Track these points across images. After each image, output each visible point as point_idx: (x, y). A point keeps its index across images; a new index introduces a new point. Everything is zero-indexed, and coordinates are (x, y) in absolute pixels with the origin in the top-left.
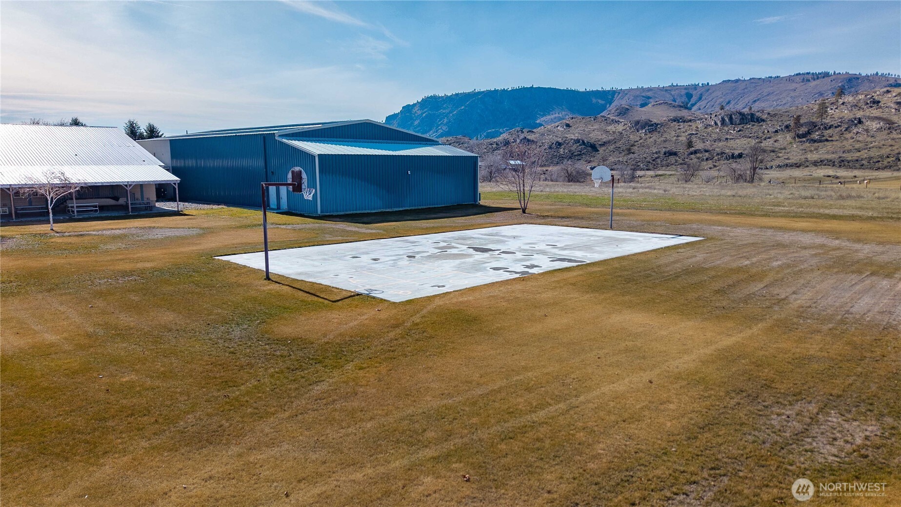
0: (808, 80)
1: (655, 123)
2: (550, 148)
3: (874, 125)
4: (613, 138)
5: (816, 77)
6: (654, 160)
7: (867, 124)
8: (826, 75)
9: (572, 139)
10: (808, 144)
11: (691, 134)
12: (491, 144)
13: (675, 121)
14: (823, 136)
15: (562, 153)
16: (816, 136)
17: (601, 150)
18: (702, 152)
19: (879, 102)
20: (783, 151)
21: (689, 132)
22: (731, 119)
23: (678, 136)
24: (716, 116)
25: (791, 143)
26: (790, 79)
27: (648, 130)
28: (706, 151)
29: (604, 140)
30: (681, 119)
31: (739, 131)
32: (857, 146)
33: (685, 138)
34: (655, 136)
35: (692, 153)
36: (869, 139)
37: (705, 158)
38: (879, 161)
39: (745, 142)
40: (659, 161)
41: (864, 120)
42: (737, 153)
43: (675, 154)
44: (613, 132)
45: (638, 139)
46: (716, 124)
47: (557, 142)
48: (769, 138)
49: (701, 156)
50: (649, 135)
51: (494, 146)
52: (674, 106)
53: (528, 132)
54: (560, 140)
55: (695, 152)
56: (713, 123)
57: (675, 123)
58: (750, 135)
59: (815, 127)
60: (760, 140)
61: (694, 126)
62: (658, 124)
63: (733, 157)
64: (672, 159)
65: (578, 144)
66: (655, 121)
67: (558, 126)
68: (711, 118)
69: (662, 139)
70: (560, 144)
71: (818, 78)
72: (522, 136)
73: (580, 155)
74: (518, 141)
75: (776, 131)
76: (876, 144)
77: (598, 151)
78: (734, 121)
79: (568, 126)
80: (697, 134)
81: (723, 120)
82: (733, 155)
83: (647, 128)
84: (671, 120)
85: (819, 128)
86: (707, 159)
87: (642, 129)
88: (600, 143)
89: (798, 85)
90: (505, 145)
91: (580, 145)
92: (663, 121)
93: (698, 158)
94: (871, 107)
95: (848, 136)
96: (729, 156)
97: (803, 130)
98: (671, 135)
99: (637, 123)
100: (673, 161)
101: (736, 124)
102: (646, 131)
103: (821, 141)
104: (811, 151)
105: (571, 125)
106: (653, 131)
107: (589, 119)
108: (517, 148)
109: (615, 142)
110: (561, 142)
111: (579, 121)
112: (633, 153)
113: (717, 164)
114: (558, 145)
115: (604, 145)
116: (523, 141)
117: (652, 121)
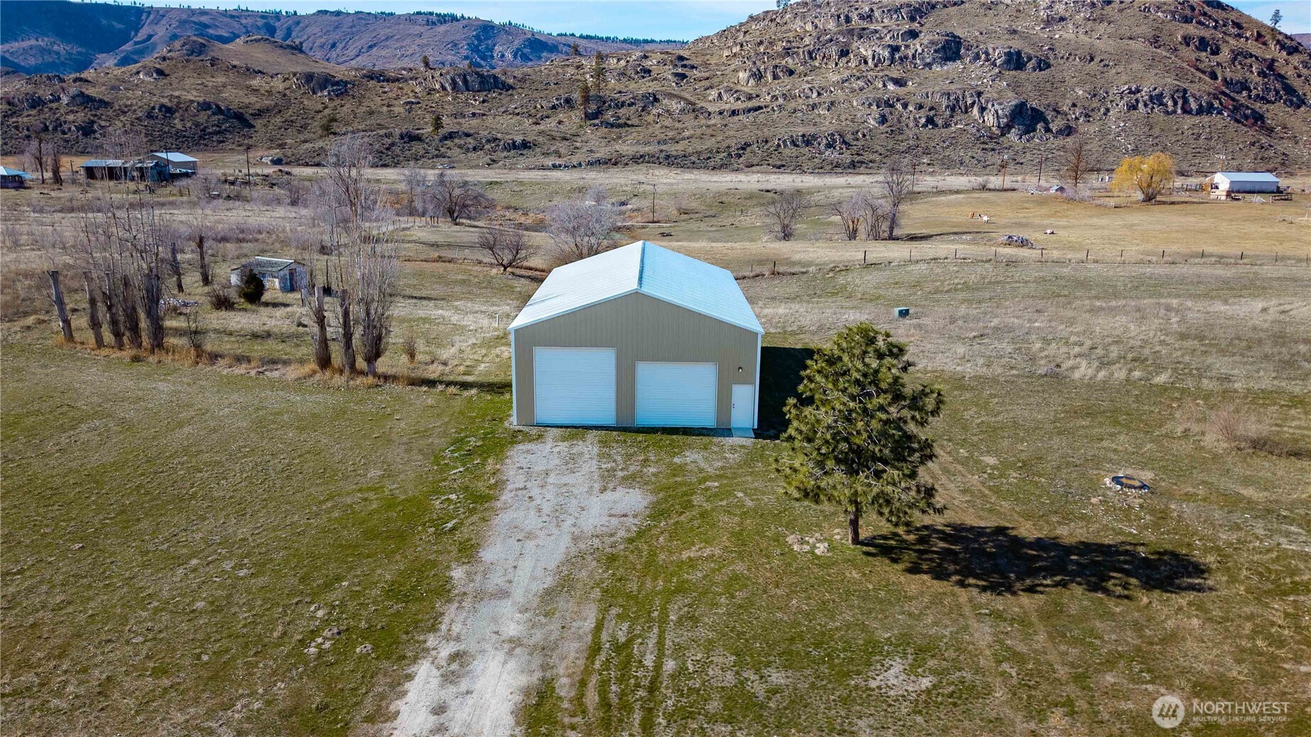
0: (434, 23)
1: (341, 81)
2: (150, 116)
3: (675, 106)
4: (273, 103)
5: (444, 19)
6: (388, 149)
7: (664, 102)
8: (454, 18)
9: (192, 101)
10: (604, 130)
11: (409, 103)
13: (372, 79)
14: (619, 118)
15: (179, 127)
16: (609, 116)
17: (259, 123)
18: (461, 137)
19: (649, 71)
20: (579, 140)
22: (465, 81)
24: (441, 75)
25: (581, 126)
26: (411, 19)
27: (333, 91)
28: (468, 135)
29: (257, 107)
30: (380, 75)
31: (484, 101)
32: (671, 134)
33: (402, 110)
34: (348, 107)
35: (445, 138)
36: (677, 125)
37: (471, 146)
38: (710, 158)
39: (513, 121)
40: (397, 150)
41: (658, 97)
42: (519, 139)
43: (416, 138)
44: (267, 92)
45: (320, 107)
46: (444, 88)
47: (162, 106)
48: (548, 117)
49: (463, 143)
50: (337, 102)
52: (281, 46)
53: (75, 80)
54: (165, 101)
56: (438, 86)
57: (374, 82)
58: (517, 111)
59: (604, 103)
60: (534, 120)
61: (407, 89)
62: (346, 83)
63: (514, 146)
64: (417, 147)
65: (209, 112)
66: (339, 77)
67: (138, 73)
68: (433, 77)
69: (364, 109)
70: (169, 110)
71: (445, 22)
72: (73, 90)
73: (219, 133)
74: (65, 100)
75: (554, 107)
76: (692, 132)
77: (254, 127)
78: (470, 84)
79: (160, 73)
80: (419, 103)
81: (454, 84)
82: (514, 142)
83: (330, 88)
84: (365, 76)
85: (610, 105)
86: (475, 149)
87: (322, 90)
88: (250, 111)
89: (422, 29)
90: (33, 107)
91: (214, 114)
92: (352, 78)
93: (460, 147)
94: (643, 77)
95: (650, 118)
96: (508, 144)
97: (593, 107)
99: (309, 77)
100: (422, 152)
101: (473, 91)
102: (329, 94)
103: (620, 126)
104: (614, 140)
105: (167, 72)
106: (342, 93)
107: (200, 64)
108: (67, 113)
109: (280, 111)
110: (169, 105)
111: (180, 65)
112: (335, 134)
113: (494, 158)
114: (166, 112)
115: (259, 115)
116: (79, 100)
117: (334, 77)
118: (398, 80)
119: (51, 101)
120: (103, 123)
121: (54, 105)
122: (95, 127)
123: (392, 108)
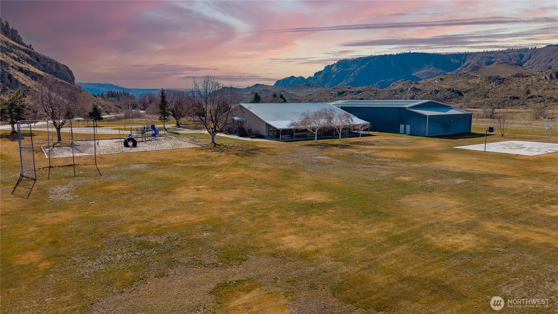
1: (503, 78)
2: (431, 94)
4: (473, 87)
6: (503, 102)
9: (445, 88)
11: (527, 85)
12: (392, 91)
13: (516, 76)
15: (439, 97)
18: (536, 97)
21: (526, 84)
23: (519, 86)
24: (546, 73)
27: (498, 82)
28: (540, 96)
29: (467, 89)
30: (521, 75)
33: (524, 88)
34: (502, 86)
35: (529, 98)
37: (539, 101)
40: (506, 102)
43: (518, 98)
44: (473, 84)
45: (490, 88)
46: (546, 78)
47: (436, 90)
49: (536, 99)
50: (498, 86)
51: (394, 92)
52: (512, 64)
53: (415, 84)
54: (437, 89)
55: (532, 97)
56: (543, 78)
57: (516, 78)
61: (530, 79)
62: (504, 79)
64: (516, 101)
65: (450, 92)
66: (502, 76)
67: (435, 80)
68: (542, 74)
69: (507, 88)
70: (437, 91)
72: (412, 87)
73: (451, 98)
74: (409, 89)
77: (463, 96)
79: (441, 79)
80: (532, 85)
81: (551, 76)
83: (497, 81)
84: (514, 76)
86: (540, 102)
87: (493, 82)
88: (464, 91)
90: (401, 92)
91: (451, 92)
92: (508, 77)
93: (534, 101)
96: (556, 100)
98: (514, 85)
99: (490, 78)
100: (516, 103)
102: (496, 83)
105: (444, 79)
106: (501, 83)
108: (409, 94)
109: (475, 90)
110: (438, 90)
111: (449, 77)
112: (488, 97)
113: (547, 105)
114: (436, 92)
115: (467, 92)
116: (413, 89)
117: (500, 77)
118: (527, 76)
119: (406, 90)
120: (417, 96)
121: (406, 91)
122: (415, 97)
123: (519, 88)
